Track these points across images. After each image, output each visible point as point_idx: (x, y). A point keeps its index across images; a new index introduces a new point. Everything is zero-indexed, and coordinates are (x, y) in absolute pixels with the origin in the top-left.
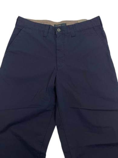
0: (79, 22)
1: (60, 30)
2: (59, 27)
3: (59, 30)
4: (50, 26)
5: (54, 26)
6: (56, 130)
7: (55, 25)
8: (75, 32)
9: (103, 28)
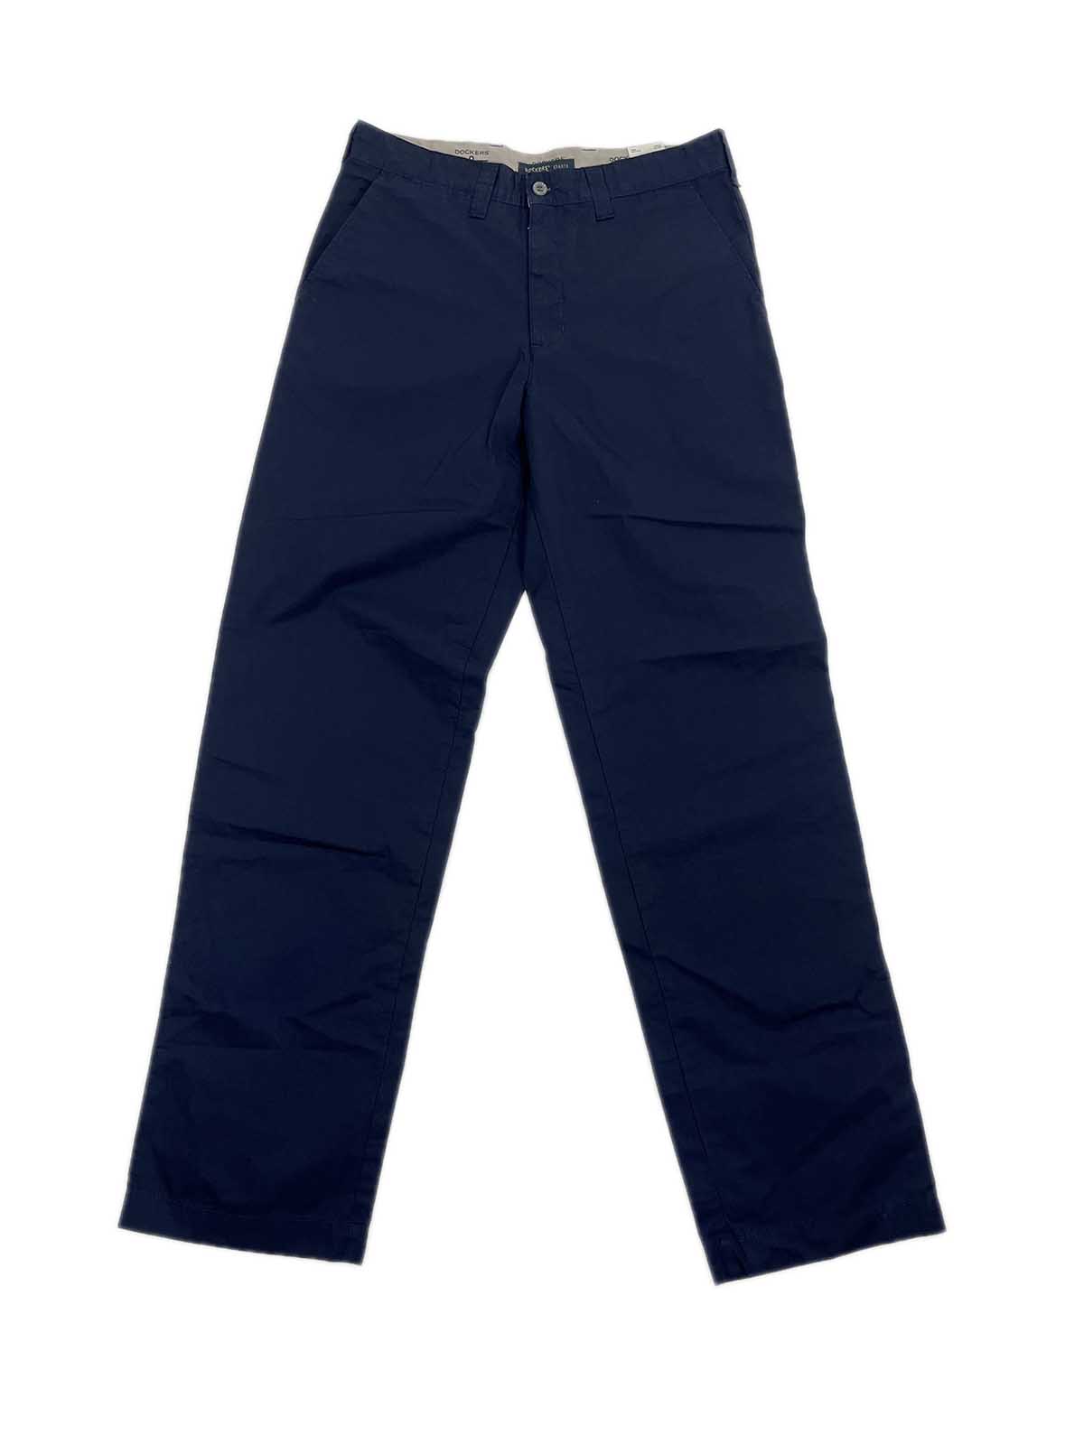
0: (632, 155)
1: (545, 190)
2: (544, 173)
3: (540, 189)
4: (499, 169)
5: (516, 169)
6: (524, 607)
7: (520, 164)
8: (611, 199)
9: (737, 186)
